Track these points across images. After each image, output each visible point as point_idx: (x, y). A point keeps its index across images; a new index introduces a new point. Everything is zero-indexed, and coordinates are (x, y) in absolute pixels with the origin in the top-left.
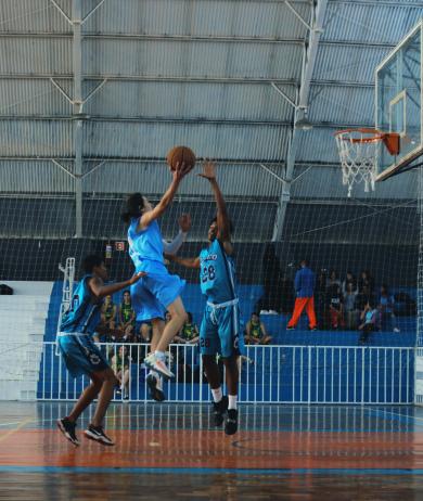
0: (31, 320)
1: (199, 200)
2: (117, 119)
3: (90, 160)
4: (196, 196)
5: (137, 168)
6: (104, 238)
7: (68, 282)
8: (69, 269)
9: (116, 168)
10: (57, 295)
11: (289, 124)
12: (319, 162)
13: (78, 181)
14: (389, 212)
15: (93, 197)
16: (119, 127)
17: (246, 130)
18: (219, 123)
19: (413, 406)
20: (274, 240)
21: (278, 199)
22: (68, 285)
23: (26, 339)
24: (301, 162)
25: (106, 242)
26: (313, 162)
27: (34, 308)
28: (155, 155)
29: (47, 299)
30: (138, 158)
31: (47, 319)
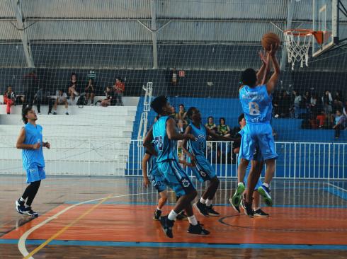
0: (124, 122)
1: (230, 44)
3: (161, 20)
4: (229, 42)
5: (192, 24)
6: (171, 69)
7: (148, 96)
8: (149, 90)
9: (178, 25)
10: (140, 105)
12: (308, 20)
13: (154, 34)
15: (164, 44)
21: (282, 43)
22: (147, 100)
23: (121, 134)
24: (297, 20)
25: (172, 72)
26: (304, 20)
27: (126, 114)
28: (203, 16)
29: (135, 108)
30: (192, 19)
31: (134, 122)
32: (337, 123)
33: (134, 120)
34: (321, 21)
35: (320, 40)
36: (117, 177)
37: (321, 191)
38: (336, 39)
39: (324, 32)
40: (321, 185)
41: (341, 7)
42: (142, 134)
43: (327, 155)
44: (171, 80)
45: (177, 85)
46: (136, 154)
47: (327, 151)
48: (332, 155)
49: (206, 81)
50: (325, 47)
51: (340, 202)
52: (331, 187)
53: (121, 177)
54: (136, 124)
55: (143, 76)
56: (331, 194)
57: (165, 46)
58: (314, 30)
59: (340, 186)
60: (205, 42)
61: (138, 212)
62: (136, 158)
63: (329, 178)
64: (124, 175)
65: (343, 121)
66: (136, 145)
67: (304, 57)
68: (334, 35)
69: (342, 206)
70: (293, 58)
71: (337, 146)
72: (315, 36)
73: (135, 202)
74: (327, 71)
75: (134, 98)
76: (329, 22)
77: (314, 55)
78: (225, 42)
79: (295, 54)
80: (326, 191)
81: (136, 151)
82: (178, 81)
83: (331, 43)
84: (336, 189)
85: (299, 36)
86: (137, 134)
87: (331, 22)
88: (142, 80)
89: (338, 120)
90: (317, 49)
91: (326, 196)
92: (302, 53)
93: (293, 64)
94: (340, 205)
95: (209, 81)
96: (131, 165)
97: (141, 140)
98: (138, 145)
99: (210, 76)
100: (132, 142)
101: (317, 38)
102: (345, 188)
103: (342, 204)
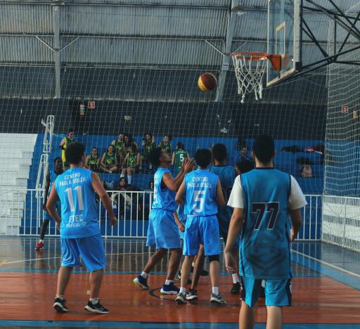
0: (18, 166)
1: (156, 68)
2: (88, 4)
3: (66, 36)
5: (104, 42)
7: (48, 134)
8: (49, 125)
9: (90, 42)
11: (227, 8)
12: (254, 39)
13: (57, 55)
14: (310, 79)
15: (71, 66)
16: (90, 10)
17: (193, 12)
18: (171, 7)
19: (320, 242)
20: (216, 100)
21: (219, 67)
22: (48, 139)
23: (14, 182)
24: (240, 38)
25: (79, 103)
26: (249, 39)
27: (21, 156)
28: (122, 32)
30: (107, 35)
31: (31, 166)
33: (30, 163)
34: (278, 41)
35: (277, 65)
36: (10, 236)
38: (299, 65)
39: (283, 56)
41: (304, 26)
42: (41, 182)
44: (78, 113)
46: (35, 208)
49: (123, 114)
50: (284, 74)
53: (15, 236)
54: (34, 169)
55: (44, 108)
57: (72, 70)
58: (268, 53)
59: (294, 248)
62: (35, 212)
64: (18, 234)
66: (34, 195)
68: (295, 60)
70: (244, 88)
72: (271, 60)
73: (33, 268)
74: (277, 103)
76: (289, 43)
77: (268, 84)
81: (35, 204)
83: (293, 70)
86: (35, 182)
88: (43, 113)
90: (273, 77)
92: (255, 82)
93: (243, 96)
94: (295, 273)
95: (129, 115)
96: (28, 221)
97: (40, 190)
98: (37, 196)
99: (130, 109)
100: (29, 192)
101: (273, 64)
102: (300, 251)
103: (297, 271)
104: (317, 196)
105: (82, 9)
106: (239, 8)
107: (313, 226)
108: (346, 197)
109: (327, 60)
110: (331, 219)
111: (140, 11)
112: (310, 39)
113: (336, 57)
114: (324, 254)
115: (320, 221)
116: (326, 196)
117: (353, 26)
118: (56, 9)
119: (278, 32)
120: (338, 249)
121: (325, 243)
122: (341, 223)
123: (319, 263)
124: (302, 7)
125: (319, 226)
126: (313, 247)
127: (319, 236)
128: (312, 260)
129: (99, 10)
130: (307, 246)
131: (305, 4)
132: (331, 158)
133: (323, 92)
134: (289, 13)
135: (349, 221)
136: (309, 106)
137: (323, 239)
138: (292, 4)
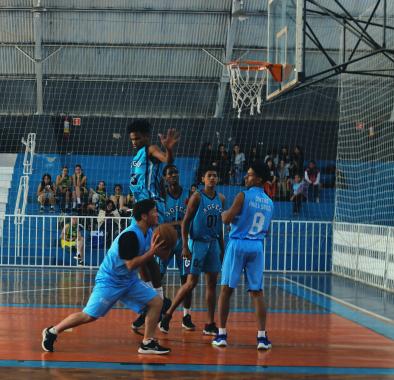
1: (147, 80)
2: (72, 10)
3: (48, 45)
4: (145, 77)
5: (91, 53)
6: (62, 115)
7: (29, 153)
8: (30, 143)
9: (72, 52)
10: (18, 166)
11: (228, 13)
12: (256, 47)
13: (38, 66)
14: (320, 92)
15: (53, 79)
16: (75, 16)
17: (188, 18)
18: (165, 12)
19: (331, 274)
20: (216, 116)
21: (219, 79)
22: (29, 159)
24: (241, 46)
25: (64, 119)
26: (251, 47)
29: (11, 170)
30: (93, 44)
31: (10, 189)
32: (295, 193)
33: (9, 186)
34: (279, 49)
35: (278, 76)
37: (274, 289)
38: (301, 76)
39: (284, 65)
40: (274, 281)
41: (307, 30)
42: (20, 207)
43: (282, 238)
44: (62, 131)
45: (71, 137)
46: (13, 235)
47: (282, 232)
48: (289, 238)
49: (112, 132)
50: (285, 87)
51: (300, 304)
52: (288, 283)
54: (13, 192)
55: (24, 125)
56: (288, 292)
57: (54, 83)
58: (268, 62)
59: (301, 281)
60: (111, 77)
61: (14, 317)
62: (13, 240)
63: (285, 271)
65: (305, 190)
66: (12, 222)
67: (255, 100)
68: (298, 69)
69: (304, 311)
70: (240, 101)
71: (296, 225)
72: (271, 70)
73: (11, 302)
74: (282, 118)
75: (10, 155)
76: (291, 50)
77: (268, 97)
78: (139, 77)
79: (242, 95)
80: (281, 289)
81: (13, 230)
82: (72, 132)
83: (295, 81)
84: (295, 286)
85: (248, 71)
86: (14, 207)
87: (294, 49)
88: (23, 131)
89: (296, 187)
90: (273, 89)
91: (281, 295)
92: (253, 94)
93: (240, 111)
94: (301, 309)
95: (117, 132)
97: (20, 215)
98: (15, 222)
99: (118, 126)
100: (7, 217)
101: (273, 74)
102: (308, 285)
103: (304, 307)
104: (327, 223)
105: (65, 16)
106: (240, 13)
107: (322, 257)
108: (359, 225)
109: (335, 69)
110: (342, 249)
111: (130, 17)
112: (315, 47)
113: (345, 66)
114: (335, 288)
115: (330, 250)
116: (337, 224)
117: (364, 31)
118: (37, 15)
119: (280, 38)
120: (350, 283)
121: (336, 276)
122: (353, 253)
123: (329, 299)
124: (305, 10)
125: (330, 257)
126: (322, 280)
127: (329, 268)
128: (321, 296)
129: (85, 16)
130: (315, 280)
131: (310, 6)
132: (343, 181)
133: (335, 106)
134: (291, 17)
135: (362, 252)
136: (319, 122)
137: (333, 271)
138: (295, 7)
